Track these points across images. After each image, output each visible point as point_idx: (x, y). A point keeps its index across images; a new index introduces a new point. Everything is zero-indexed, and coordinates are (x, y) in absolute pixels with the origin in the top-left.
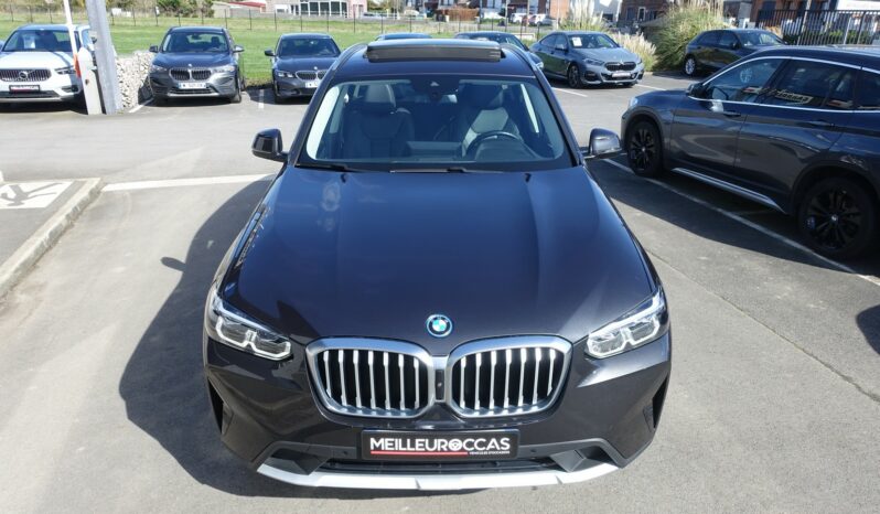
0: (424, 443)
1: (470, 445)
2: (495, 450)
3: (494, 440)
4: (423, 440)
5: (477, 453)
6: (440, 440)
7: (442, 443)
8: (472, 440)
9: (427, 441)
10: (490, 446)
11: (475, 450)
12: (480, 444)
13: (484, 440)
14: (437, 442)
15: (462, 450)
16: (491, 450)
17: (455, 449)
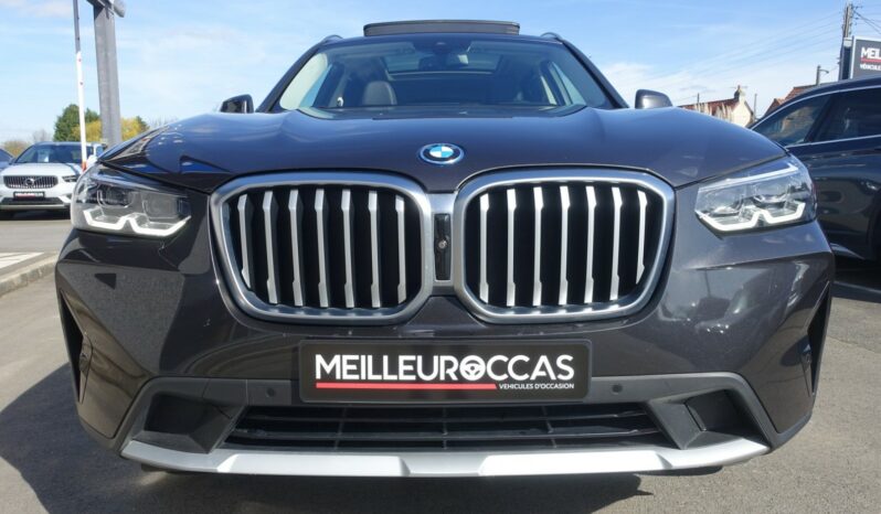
0: (414, 363)
1: (500, 368)
2: (546, 379)
3: (544, 359)
4: (412, 358)
5: (513, 386)
6: (444, 358)
7: (449, 365)
8: (504, 358)
9: (420, 358)
10: (537, 373)
11: (510, 380)
12: (520, 368)
13: (526, 359)
14: (439, 361)
15: (486, 379)
16: (540, 380)
17: (472, 377)
